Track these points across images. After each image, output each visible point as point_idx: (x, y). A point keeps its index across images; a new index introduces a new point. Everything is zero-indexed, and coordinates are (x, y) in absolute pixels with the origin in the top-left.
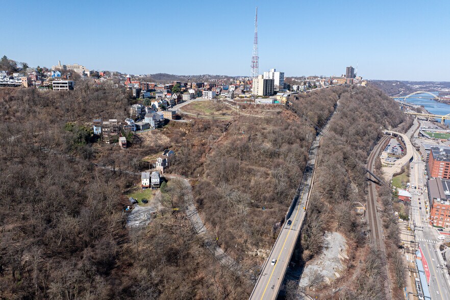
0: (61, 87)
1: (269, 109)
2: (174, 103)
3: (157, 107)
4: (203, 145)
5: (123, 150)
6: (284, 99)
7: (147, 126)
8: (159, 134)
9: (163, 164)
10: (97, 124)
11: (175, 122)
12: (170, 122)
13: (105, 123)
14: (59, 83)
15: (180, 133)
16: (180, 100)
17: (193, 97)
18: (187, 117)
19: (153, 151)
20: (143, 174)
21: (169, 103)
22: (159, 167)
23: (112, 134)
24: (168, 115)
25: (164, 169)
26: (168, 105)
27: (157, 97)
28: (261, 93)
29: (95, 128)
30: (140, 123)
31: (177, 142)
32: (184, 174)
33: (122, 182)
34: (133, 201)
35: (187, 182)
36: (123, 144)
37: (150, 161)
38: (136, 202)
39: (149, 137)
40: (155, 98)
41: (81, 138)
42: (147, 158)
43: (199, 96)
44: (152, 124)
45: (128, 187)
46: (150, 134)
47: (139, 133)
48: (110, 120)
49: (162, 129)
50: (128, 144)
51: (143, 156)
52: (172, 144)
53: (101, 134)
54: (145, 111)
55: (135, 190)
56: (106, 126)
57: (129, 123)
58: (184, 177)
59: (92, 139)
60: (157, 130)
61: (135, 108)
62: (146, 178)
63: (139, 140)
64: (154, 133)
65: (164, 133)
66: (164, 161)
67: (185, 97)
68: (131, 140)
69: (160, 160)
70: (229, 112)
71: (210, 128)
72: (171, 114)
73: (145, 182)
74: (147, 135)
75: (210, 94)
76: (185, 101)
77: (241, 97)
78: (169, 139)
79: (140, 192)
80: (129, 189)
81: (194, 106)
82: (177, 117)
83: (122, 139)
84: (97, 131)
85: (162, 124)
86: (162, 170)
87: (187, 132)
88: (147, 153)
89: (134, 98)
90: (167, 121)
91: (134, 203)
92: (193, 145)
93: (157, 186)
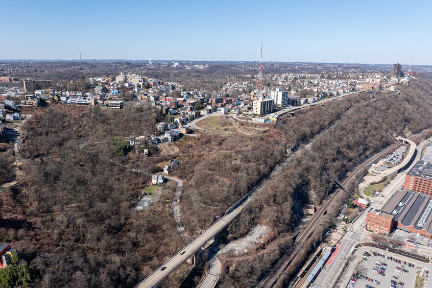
0: (115, 106)
2: (193, 119)
3: (179, 123)
4: (200, 156)
5: (145, 158)
6: (275, 119)
7: (166, 140)
8: (173, 146)
9: (169, 169)
10: (132, 139)
11: (187, 136)
12: (184, 136)
13: (137, 138)
14: (113, 104)
15: (188, 146)
16: (198, 115)
17: (210, 112)
18: (197, 131)
19: (165, 159)
20: (153, 176)
21: (189, 118)
22: (166, 171)
23: (141, 146)
24: (183, 131)
25: (169, 172)
26: (188, 120)
27: (181, 113)
28: (259, 112)
29: (130, 141)
30: (161, 138)
31: (183, 153)
32: (181, 177)
33: (141, 180)
34: (143, 193)
35: (180, 183)
36: (146, 155)
37: (161, 166)
38: (146, 194)
39: (166, 149)
40: (180, 114)
41: (120, 149)
42: (159, 165)
43: (215, 111)
44: (170, 139)
45: (143, 183)
46: (167, 146)
47: (159, 146)
48: (140, 137)
49: (176, 142)
50: (149, 154)
51: (158, 163)
52: (180, 154)
53: (134, 146)
54: (168, 127)
55: (148, 186)
56: (138, 141)
57: (153, 138)
58: (181, 179)
59: (127, 149)
60: (172, 143)
61: (160, 126)
62: (154, 179)
63: (157, 150)
64: (169, 145)
65: (176, 145)
66: (169, 167)
67: (203, 112)
68: (151, 151)
69: (167, 167)
70: (231, 127)
71: (210, 142)
72: (185, 130)
73: (154, 181)
74: (164, 146)
75: (223, 110)
76: (203, 116)
78: (178, 150)
79: (150, 187)
80: (144, 185)
81: (207, 121)
82: (190, 131)
83: (146, 151)
84: (132, 143)
85: (177, 138)
86: (168, 173)
87: (193, 145)
88: (161, 161)
89: (164, 115)
90: (181, 135)
91: (144, 195)
92: (193, 156)
93: (161, 185)
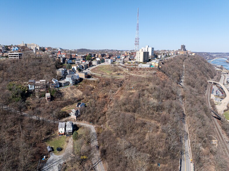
0: (14, 57)
1: (148, 71)
2: (87, 67)
3: (76, 70)
4: (105, 97)
5: (48, 103)
6: (157, 65)
7: (67, 84)
8: (75, 89)
9: (76, 114)
10: (31, 84)
11: (87, 80)
12: (84, 80)
13: (36, 82)
14: (12, 55)
15: (90, 88)
16: (90, 65)
17: (99, 62)
18: (95, 76)
19: (70, 103)
20: (60, 123)
21: (84, 67)
22: (73, 116)
23: (42, 90)
24: (82, 75)
25: (77, 117)
26: (83, 68)
27: (76, 63)
28: (141, 60)
29: (29, 86)
30: (62, 82)
31: (87, 95)
32: (92, 122)
33: (44, 129)
34: (49, 149)
35: (93, 128)
36: (48, 99)
37: (67, 111)
38: (53, 150)
39: (68, 92)
40: (75, 63)
41: (17, 94)
42: (65, 109)
43: (102, 62)
44: (71, 82)
45: (48, 134)
46: (69, 89)
47: (61, 89)
48: (40, 81)
49: (78, 85)
50: (52, 98)
51: (62, 107)
52: (84, 96)
53: (34, 90)
54: (67, 73)
55: (53, 137)
56: (38, 85)
57: (54, 82)
58: (91, 123)
59: (26, 94)
60: (74, 86)
61: (60, 71)
62: (62, 127)
63: (60, 94)
64: (72, 88)
65: (78, 88)
66: (77, 111)
67: (94, 63)
68: (54, 95)
69: (74, 111)
70: (122, 73)
71: (110, 84)
72: (84, 74)
73: (61, 130)
74: (67, 90)
75: (109, 61)
76: (94, 65)
77: (129, 63)
78: (81, 93)
79: (57, 138)
80: (48, 136)
81: (100, 69)
82: (88, 76)
83: (48, 95)
84: (31, 88)
85: (78, 82)
86: (75, 118)
87: (95, 87)
88: (65, 105)
89: (61, 64)
90: (81, 80)
91: (50, 152)
92: (98, 97)
93: (70, 134)
